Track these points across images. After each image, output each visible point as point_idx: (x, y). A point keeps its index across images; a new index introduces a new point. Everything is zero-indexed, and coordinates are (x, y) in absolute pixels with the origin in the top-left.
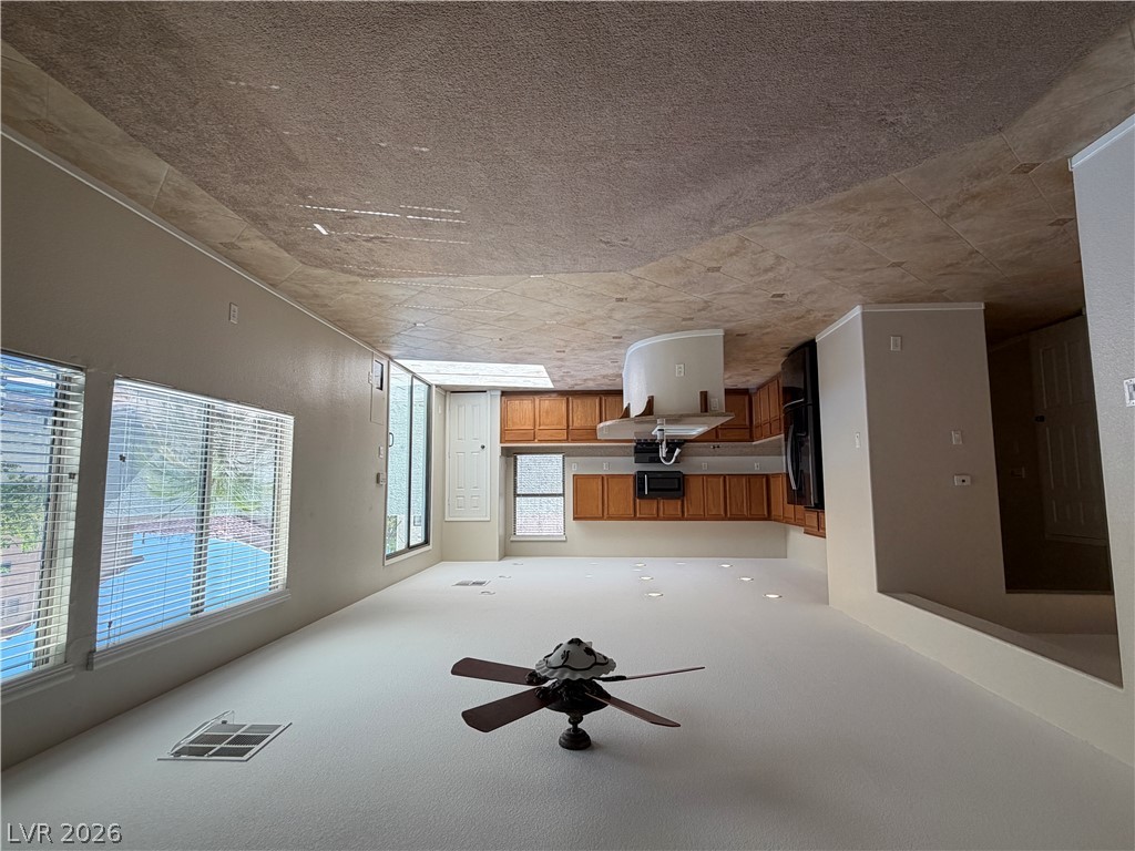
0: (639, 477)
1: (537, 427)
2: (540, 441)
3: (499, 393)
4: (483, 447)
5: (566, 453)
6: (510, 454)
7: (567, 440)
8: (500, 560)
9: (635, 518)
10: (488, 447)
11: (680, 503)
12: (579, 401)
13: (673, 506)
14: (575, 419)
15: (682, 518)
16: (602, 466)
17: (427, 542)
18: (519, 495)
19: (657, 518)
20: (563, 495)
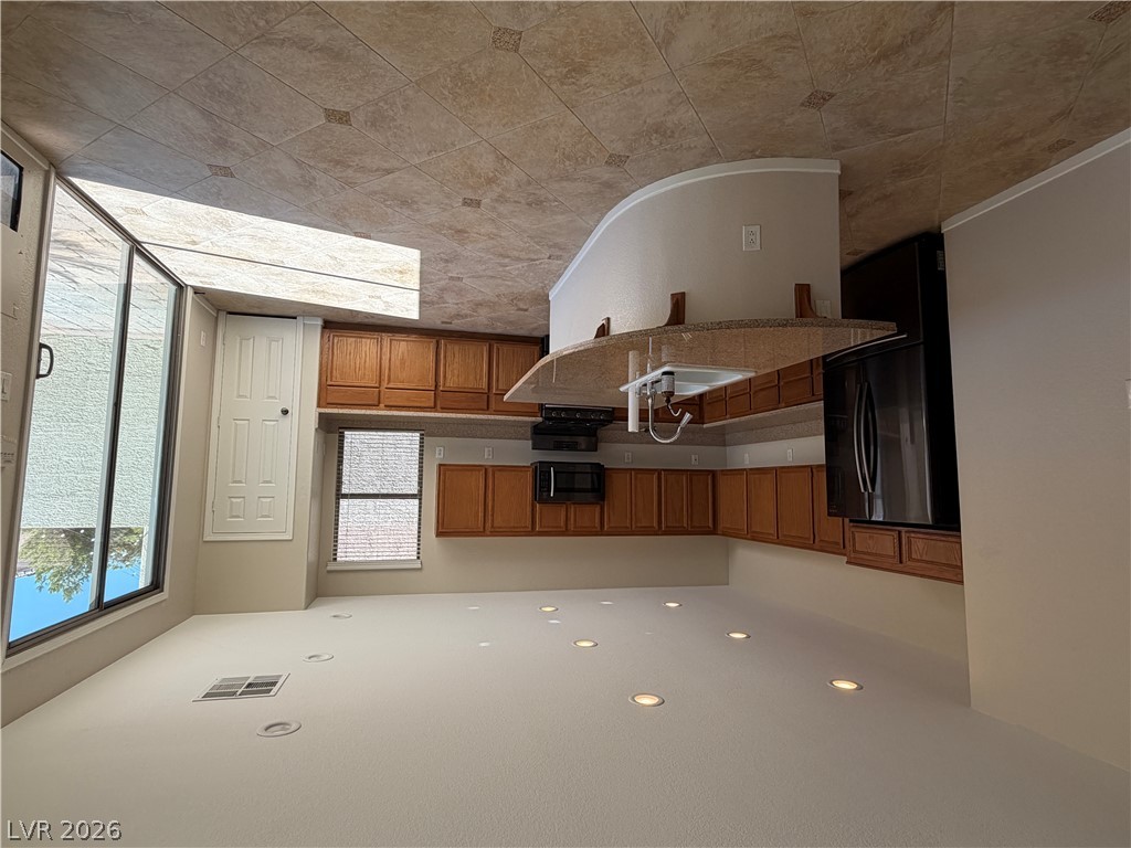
0: (541, 471)
1: (385, 385)
2: (389, 407)
3: (320, 322)
4: (285, 412)
5: (425, 429)
6: (332, 429)
7: (434, 408)
8: (306, 608)
9: (532, 532)
10: (294, 411)
11: (598, 509)
12: (457, 348)
13: (589, 514)
14: (449, 376)
15: (601, 533)
16: (485, 453)
17: (156, 585)
18: (346, 496)
19: (565, 533)
20: (419, 496)
